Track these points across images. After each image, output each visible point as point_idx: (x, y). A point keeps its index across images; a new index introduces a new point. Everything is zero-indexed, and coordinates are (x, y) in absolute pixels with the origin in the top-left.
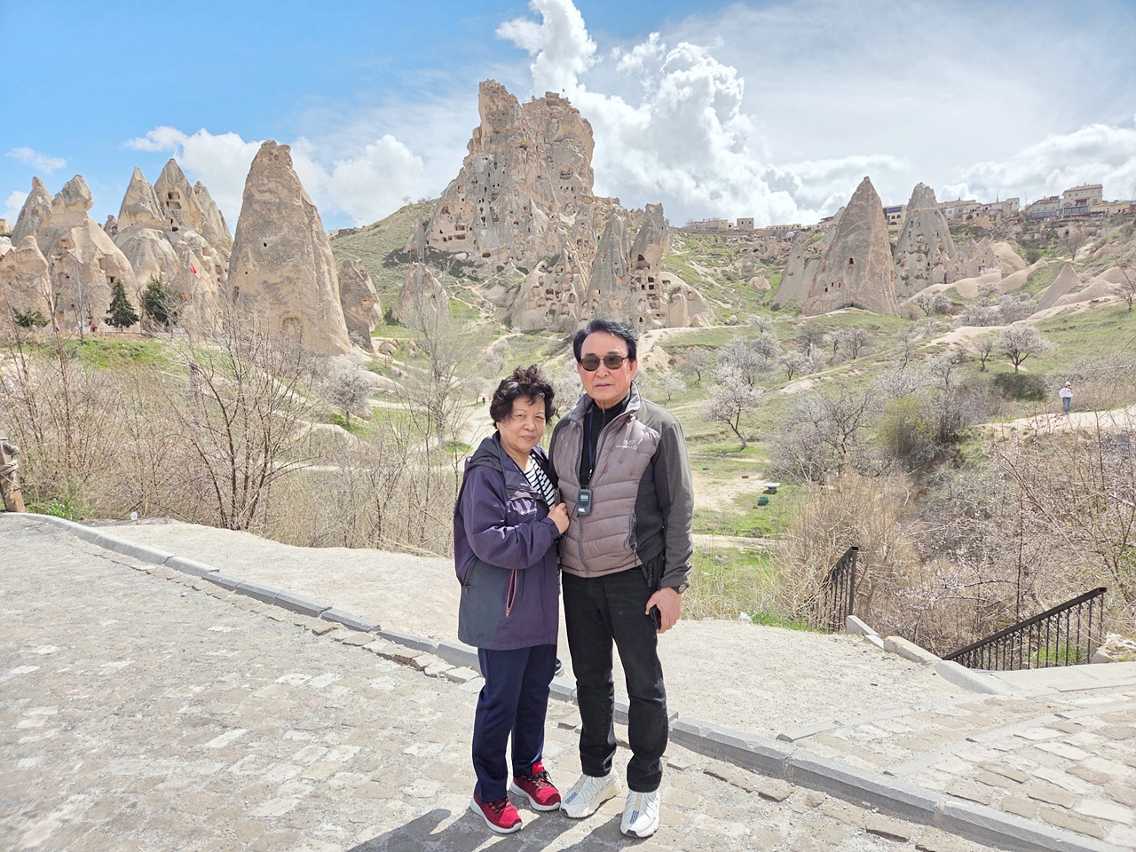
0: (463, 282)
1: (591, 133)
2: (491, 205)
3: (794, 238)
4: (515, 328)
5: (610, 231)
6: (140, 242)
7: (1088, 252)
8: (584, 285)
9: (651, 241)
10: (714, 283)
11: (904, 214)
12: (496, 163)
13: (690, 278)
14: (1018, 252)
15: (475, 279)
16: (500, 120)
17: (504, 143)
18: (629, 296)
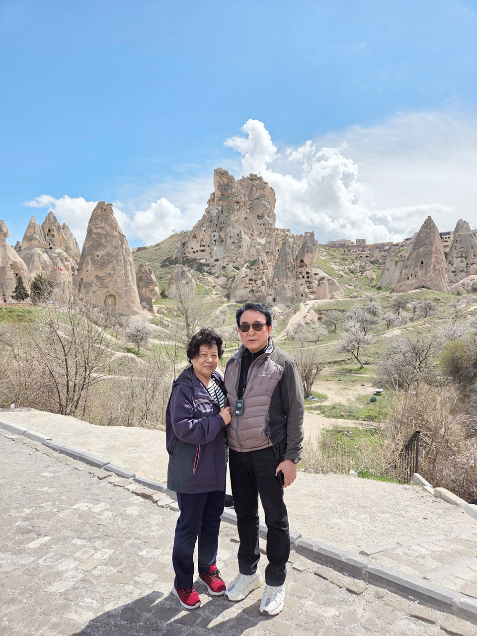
0: (204, 275)
1: (274, 194)
2: (220, 233)
3: (389, 250)
4: (231, 300)
5: (285, 247)
6: (32, 255)
8: (270, 276)
9: (308, 252)
10: (344, 275)
11: (452, 236)
12: (222, 211)
13: (330, 272)
15: (210, 273)
16: (225, 189)
17: (227, 201)
18: (295, 282)
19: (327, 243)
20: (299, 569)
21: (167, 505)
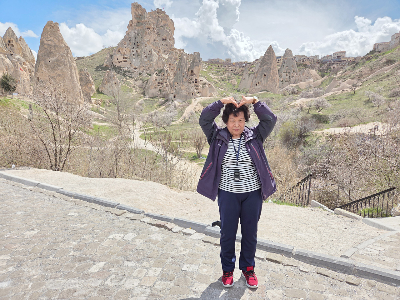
0: (126, 78)
1: (174, 24)
2: (137, 50)
3: (245, 66)
4: (146, 96)
5: (181, 61)
7: (341, 74)
8: (172, 81)
9: (196, 66)
10: (218, 81)
11: (282, 59)
12: (138, 34)
13: (210, 79)
14: (318, 73)
15: (131, 77)
16: (139, 18)
17: (141, 27)
18: (188, 85)
19: (207, 60)
20: (305, 271)
21: (179, 231)
